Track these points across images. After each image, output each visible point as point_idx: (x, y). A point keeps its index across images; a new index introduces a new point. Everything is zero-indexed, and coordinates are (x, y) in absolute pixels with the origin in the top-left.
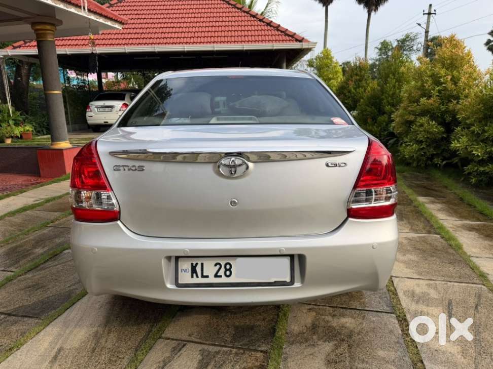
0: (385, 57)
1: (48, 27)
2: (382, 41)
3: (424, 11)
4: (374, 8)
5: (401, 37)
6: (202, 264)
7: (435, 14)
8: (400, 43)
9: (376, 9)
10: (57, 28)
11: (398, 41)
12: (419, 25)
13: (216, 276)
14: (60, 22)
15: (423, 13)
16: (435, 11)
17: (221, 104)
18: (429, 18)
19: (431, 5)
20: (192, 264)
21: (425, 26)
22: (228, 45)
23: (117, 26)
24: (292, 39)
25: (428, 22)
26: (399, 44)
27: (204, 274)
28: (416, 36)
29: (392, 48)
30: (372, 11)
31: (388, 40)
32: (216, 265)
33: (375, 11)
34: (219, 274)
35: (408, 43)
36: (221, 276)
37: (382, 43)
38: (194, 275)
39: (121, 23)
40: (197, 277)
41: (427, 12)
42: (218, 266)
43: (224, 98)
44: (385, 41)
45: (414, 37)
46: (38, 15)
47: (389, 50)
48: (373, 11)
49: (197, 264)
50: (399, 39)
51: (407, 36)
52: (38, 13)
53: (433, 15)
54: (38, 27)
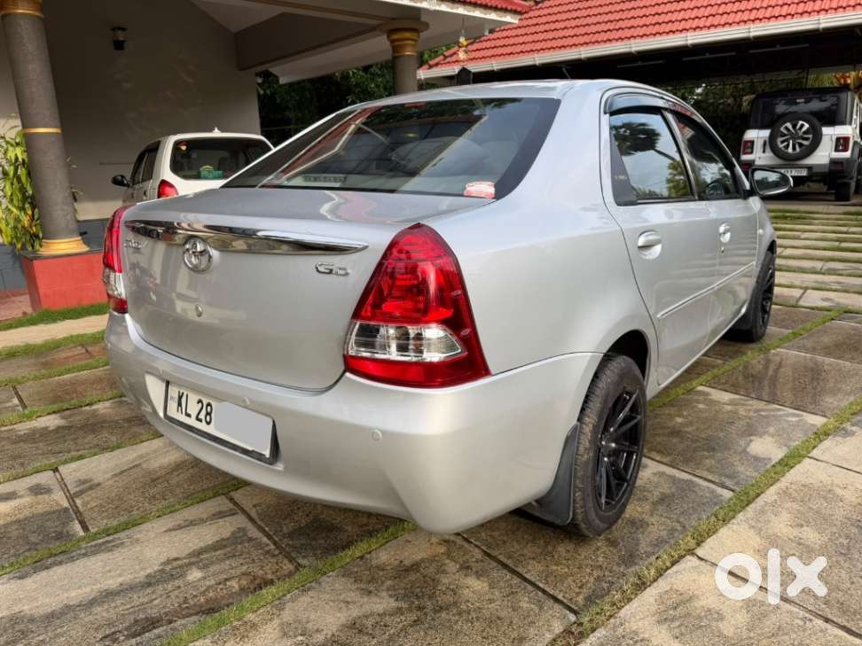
1: (407, 35)
6: (187, 396)
10: (421, 34)
13: (197, 418)
14: (426, 26)
17: (758, 146)
20: (179, 393)
23: (508, 18)
27: (188, 411)
32: (198, 401)
34: (200, 417)
36: (201, 420)
38: (180, 408)
39: (515, 12)
40: (182, 412)
42: (200, 405)
43: (766, 133)
46: (394, 19)
49: (183, 394)
52: (394, 16)
54: (396, 36)
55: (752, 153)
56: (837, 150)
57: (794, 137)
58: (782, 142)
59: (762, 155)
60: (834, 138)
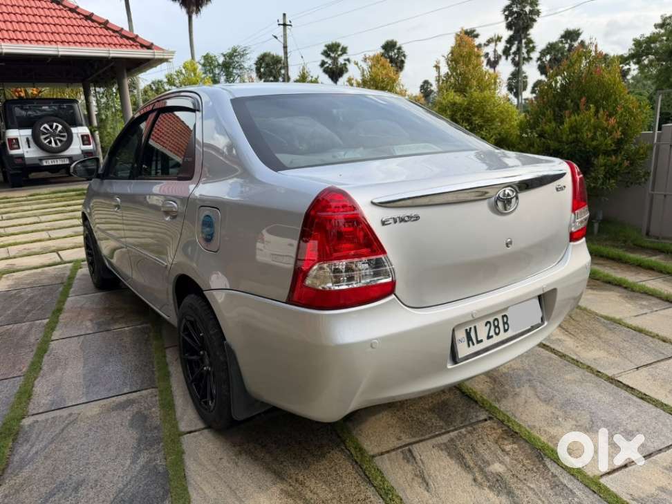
0: (211, 75)
2: (205, 55)
3: (278, 21)
4: (195, 8)
5: (227, 51)
6: (475, 327)
7: (290, 25)
8: (228, 59)
9: (198, 11)
11: (224, 56)
12: (275, 37)
13: (489, 337)
15: (277, 23)
16: (290, 22)
17: (23, 142)
18: (285, 30)
19: (284, 15)
20: (466, 330)
21: (282, 40)
22: (20, 45)
24: (135, 44)
25: (285, 35)
26: (225, 59)
27: (479, 339)
28: (245, 50)
29: (219, 65)
30: (192, 13)
31: (212, 53)
32: (486, 325)
33: (197, 13)
34: (490, 335)
35: (236, 59)
36: (492, 337)
37: (204, 57)
38: (471, 343)
40: (473, 344)
41: (281, 22)
42: (488, 325)
43: (27, 132)
44: (207, 54)
45: (243, 51)
47: (215, 67)
48: (194, 13)
49: (470, 328)
50: (225, 53)
51: (235, 50)
53: (290, 27)
55: (19, 148)
56: (84, 144)
57: (53, 135)
58: (45, 139)
59: (28, 149)
60: (80, 135)
